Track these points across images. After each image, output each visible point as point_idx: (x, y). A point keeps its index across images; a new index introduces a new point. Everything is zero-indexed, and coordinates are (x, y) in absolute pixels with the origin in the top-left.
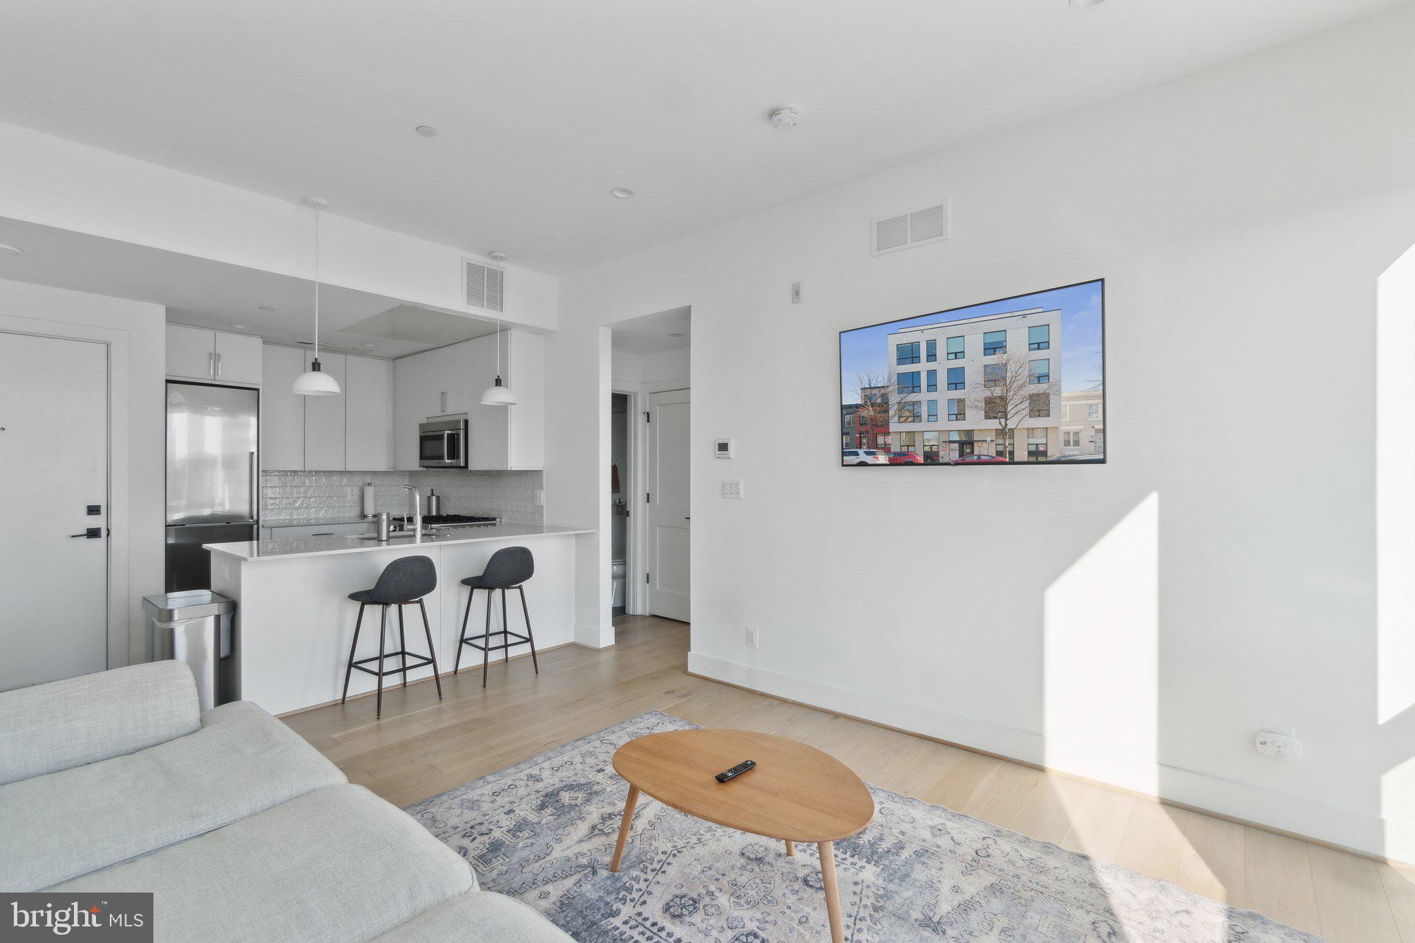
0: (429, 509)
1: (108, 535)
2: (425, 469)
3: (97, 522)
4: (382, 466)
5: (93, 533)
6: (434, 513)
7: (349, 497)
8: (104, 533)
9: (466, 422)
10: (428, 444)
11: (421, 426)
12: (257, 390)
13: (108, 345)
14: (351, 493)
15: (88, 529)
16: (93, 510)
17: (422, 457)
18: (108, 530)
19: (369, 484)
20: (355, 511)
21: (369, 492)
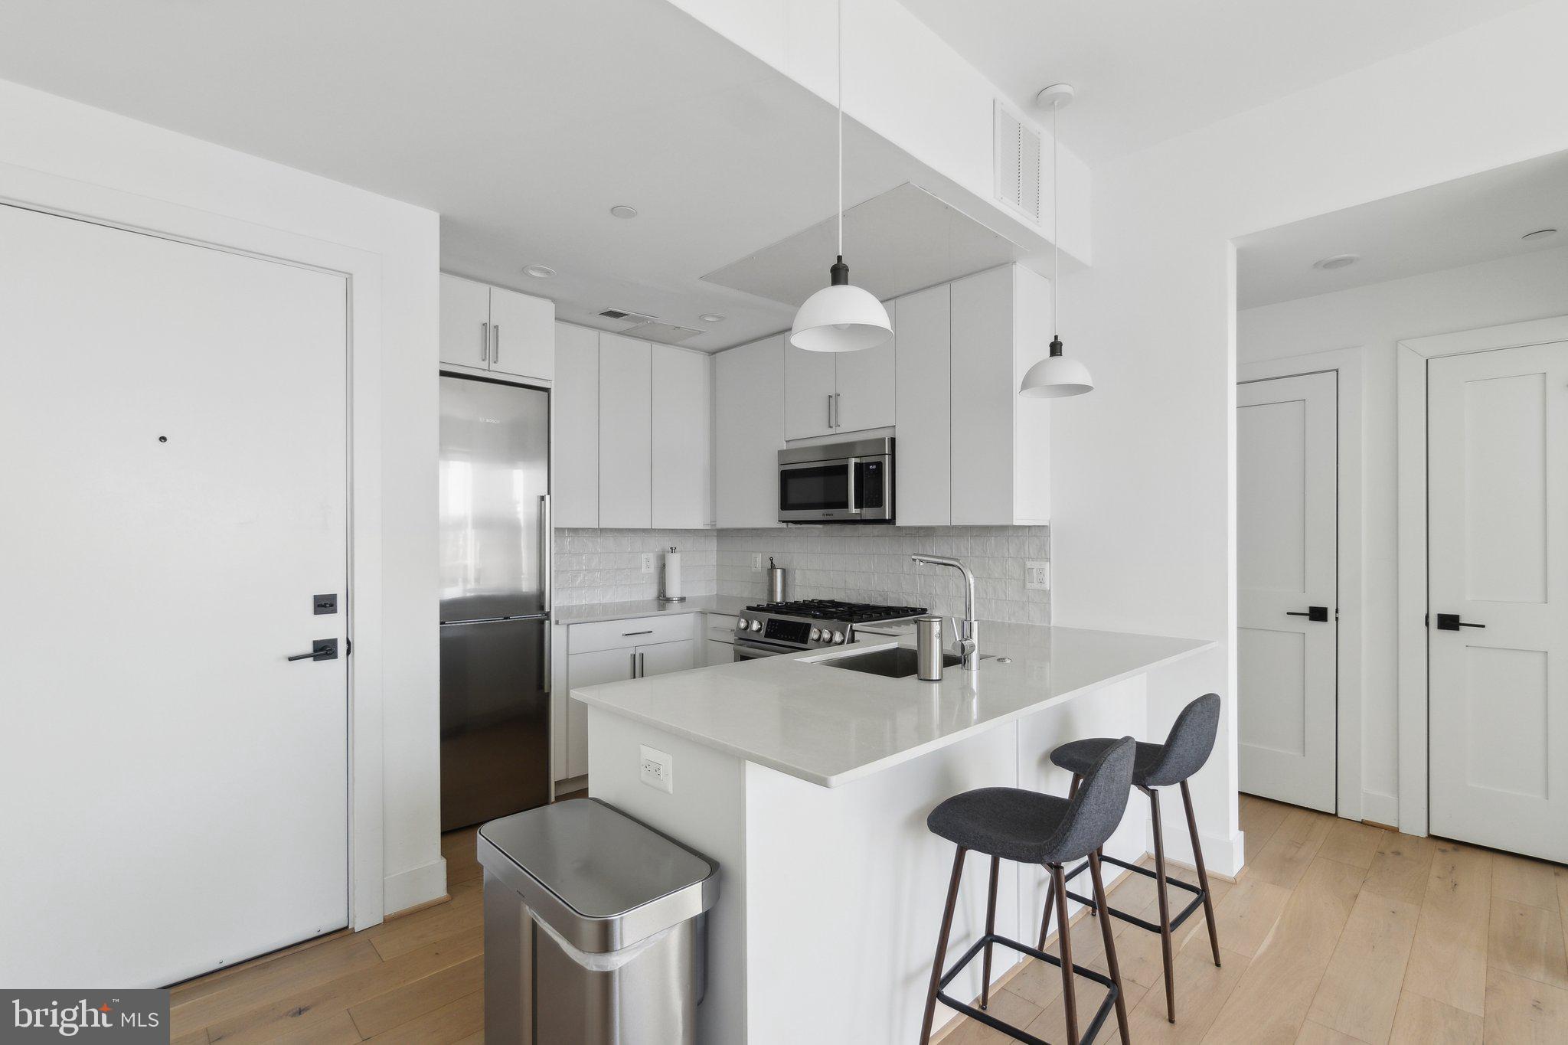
0: (771, 591)
1: (348, 652)
2: (784, 525)
3: (330, 627)
4: (697, 522)
5: (324, 650)
6: (779, 599)
7: (644, 570)
8: (342, 648)
9: (893, 441)
10: (793, 483)
11: (781, 453)
12: (547, 390)
13: (349, 279)
14: (648, 565)
15: (315, 643)
16: (324, 605)
17: (785, 505)
18: (349, 643)
19: (673, 550)
20: (651, 593)
21: (674, 562)
